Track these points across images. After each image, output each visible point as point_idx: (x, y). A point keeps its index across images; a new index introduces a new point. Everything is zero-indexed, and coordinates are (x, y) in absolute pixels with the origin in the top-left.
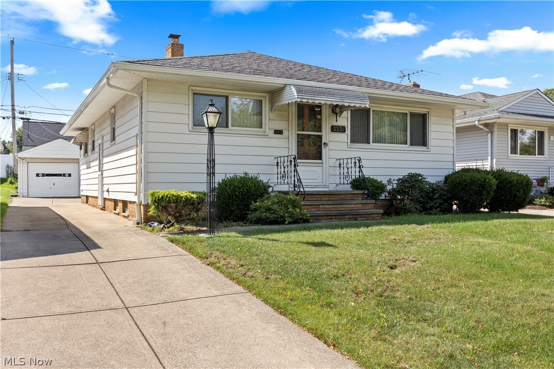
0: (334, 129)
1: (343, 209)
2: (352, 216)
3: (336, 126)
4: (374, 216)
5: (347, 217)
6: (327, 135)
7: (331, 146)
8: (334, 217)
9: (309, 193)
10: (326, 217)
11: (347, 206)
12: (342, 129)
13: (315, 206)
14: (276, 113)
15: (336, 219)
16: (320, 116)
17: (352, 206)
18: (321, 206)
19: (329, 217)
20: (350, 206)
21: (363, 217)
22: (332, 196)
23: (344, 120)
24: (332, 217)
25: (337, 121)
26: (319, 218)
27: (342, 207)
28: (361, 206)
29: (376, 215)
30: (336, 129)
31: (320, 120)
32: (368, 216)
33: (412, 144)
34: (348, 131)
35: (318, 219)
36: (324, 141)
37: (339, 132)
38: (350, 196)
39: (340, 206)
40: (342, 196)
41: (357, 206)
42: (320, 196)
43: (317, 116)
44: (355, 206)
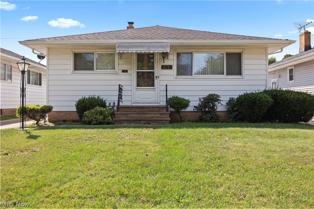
0: (164, 67)
1: (145, 117)
2: (146, 122)
3: (165, 66)
4: (164, 122)
5: (142, 122)
6: (158, 71)
7: (161, 78)
8: (132, 122)
9: (126, 107)
10: (126, 122)
11: (148, 115)
12: (170, 67)
13: (125, 115)
14: (123, 60)
15: (134, 123)
16: (153, 60)
17: (153, 115)
18: (129, 115)
19: (129, 122)
20: (150, 115)
21: (155, 122)
22: (143, 109)
23: (172, 61)
24: (131, 122)
25: (164, 62)
26: (121, 122)
27: (144, 116)
28: (159, 115)
29: (165, 122)
30: (165, 67)
31: (153, 62)
32: (158, 122)
33: (227, 74)
34: (175, 68)
35: (121, 123)
36: (156, 75)
37: (167, 69)
38: (157, 109)
39: (143, 115)
40: (151, 109)
41: (157, 115)
42: (135, 109)
43: (151, 60)
44: (155, 115)
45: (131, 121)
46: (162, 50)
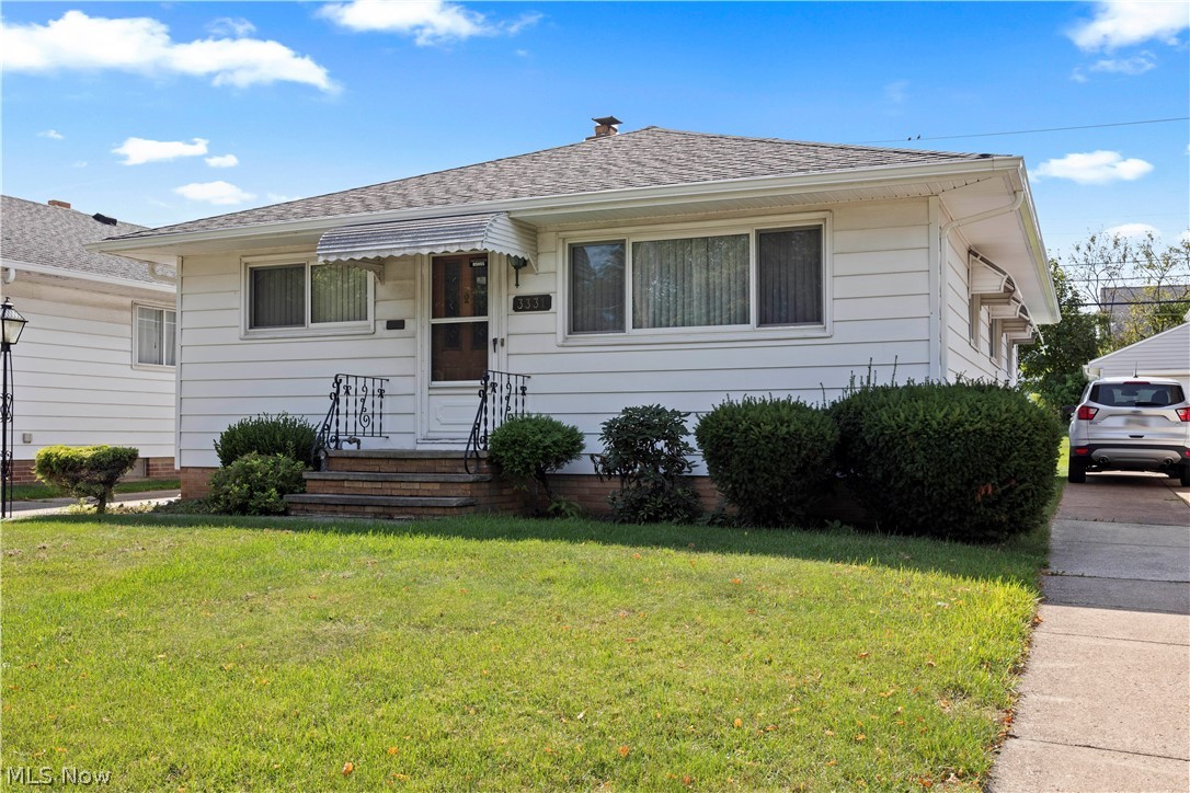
0: (523, 304)
1: (394, 493)
2: (381, 510)
3: (524, 297)
4: (436, 511)
5: (369, 509)
6: (500, 319)
7: (513, 345)
8: (340, 508)
9: (350, 455)
10: (322, 507)
11: (403, 486)
12: (542, 303)
13: (333, 484)
14: (389, 284)
15: (344, 512)
16: (484, 278)
17: (417, 486)
18: (346, 484)
19: (330, 508)
20: (411, 486)
21: (408, 513)
22: (403, 463)
23: (551, 278)
24: (336, 509)
25: (517, 285)
26: (308, 507)
27: (392, 489)
28: (437, 487)
29: (441, 511)
30: (525, 303)
31: (485, 287)
32: (419, 511)
33: (764, 321)
34: (560, 303)
35: (307, 510)
36: (492, 335)
37: (532, 309)
38: (448, 463)
39: (387, 485)
40: (428, 463)
41: (430, 486)
42: (378, 462)
43: (478, 279)
44: (424, 486)
45: (337, 505)
46: (459, 244)
